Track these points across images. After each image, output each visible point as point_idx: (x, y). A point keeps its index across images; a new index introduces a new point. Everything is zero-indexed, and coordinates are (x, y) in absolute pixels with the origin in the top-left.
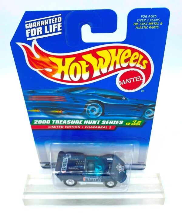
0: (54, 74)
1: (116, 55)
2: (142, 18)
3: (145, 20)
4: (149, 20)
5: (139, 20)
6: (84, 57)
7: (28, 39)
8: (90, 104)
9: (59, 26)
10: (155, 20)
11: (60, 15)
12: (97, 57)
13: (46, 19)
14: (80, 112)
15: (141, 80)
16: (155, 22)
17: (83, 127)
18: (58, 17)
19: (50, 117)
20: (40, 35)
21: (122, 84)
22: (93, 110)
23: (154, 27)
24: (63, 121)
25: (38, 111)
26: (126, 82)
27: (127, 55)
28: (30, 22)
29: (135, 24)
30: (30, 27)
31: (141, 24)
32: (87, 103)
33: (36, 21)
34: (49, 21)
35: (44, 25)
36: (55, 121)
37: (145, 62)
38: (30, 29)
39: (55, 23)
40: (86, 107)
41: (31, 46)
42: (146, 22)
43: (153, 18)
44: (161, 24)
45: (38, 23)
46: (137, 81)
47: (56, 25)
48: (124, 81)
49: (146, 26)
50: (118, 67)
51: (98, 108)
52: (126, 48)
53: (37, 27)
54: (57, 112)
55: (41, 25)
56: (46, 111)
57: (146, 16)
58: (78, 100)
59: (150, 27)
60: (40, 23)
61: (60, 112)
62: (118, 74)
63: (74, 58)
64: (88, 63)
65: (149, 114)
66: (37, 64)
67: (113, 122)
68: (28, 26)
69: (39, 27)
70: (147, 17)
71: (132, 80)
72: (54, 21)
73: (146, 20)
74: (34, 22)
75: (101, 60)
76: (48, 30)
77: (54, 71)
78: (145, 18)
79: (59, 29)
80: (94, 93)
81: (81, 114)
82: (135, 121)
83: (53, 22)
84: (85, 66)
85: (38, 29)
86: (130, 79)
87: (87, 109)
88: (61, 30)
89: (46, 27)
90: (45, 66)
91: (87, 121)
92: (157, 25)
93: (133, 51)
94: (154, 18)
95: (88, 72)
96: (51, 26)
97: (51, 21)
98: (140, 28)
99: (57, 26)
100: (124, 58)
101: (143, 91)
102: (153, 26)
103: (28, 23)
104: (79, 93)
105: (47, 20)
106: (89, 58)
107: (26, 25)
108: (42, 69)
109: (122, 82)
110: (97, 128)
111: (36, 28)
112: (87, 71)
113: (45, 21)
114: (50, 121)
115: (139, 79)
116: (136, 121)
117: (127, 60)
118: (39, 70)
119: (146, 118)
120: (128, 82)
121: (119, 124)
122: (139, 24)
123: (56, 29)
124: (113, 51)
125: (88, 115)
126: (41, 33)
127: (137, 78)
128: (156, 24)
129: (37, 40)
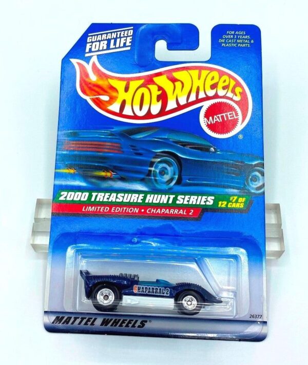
0: (111, 104)
1: (199, 78)
2: (228, 34)
3: (232, 36)
4: (237, 37)
5: (225, 36)
6: (156, 79)
7: (87, 55)
8: (159, 160)
9: (129, 40)
10: (244, 37)
11: (132, 28)
12: (174, 80)
13: (114, 32)
14: (142, 176)
15: (235, 117)
16: (244, 39)
17: (143, 210)
18: (128, 30)
19: (90, 186)
20: (103, 50)
21: (209, 123)
22: (163, 172)
23: (244, 45)
24: (110, 196)
25: (72, 171)
26: (215, 120)
27: (213, 78)
28: (95, 35)
29: (221, 41)
30: (93, 40)
31: (228, 41)
32: (154, 158)
33: (102, 34)
34: (117, 34)
35: (110, 38)
36: (97, 194)
37: (238, 90)
38: (92, 42)
39: (124, 37)
40: (152, 164)
41: (88, 64)
42: (233, 38)
43: (241, 35)
44: (252, 41)
45: (104, 36)
46: (230, 118)
47: (125, 38)
48: (211, 118)
49: (234, 43)
50: (202, 95)
51: (172, 168)
52: (211, 70)
53: (102, 40)
54: (103, 174)
55: (107, 38)
56: (85, 172)
57: (233, 32)
58: (140, 151)
59: (239, 45)
60: (107, 36)
61: (109, 174)
62: (202, 106)
63: (141, 82)
64: (160, 88)
65: (256, 183)
66: (90, 89)
67: (197, 200)
68: (91, 40)
69: (104, 40)
70: (235, 33)
71: (222, 117)
72: (124, 35)
73: (234, 37)
74: (99, 34)
75: (178, 84)
76: (115, 44)
77: (112, 99)
78: (231, 34)
79: (128, 44)
80: (166, 137)
81: (142, 181)
82: (233, 199)
83: (122, 36)
84: (156, 92)
85: (102, 42)
86: (220, 115)
87: (153, 169)
88: (130, 44)
89: (112, 41)
90: (101, 92)
91: (152, 196)
92: (248, 43)
93: (221, 74)
94: (243, 35)
95: (160, 103)
96: (118, 40)
97: (120, 34)
98: (228, 45)
99: (126, 40)
100: (209, 83)
101: (241, 137)
102: (243, 43)
103: (92, 36)
104: (144, 137)
105: (116, 33)
106: (162, 81)
107: (89, 38)
108: (95, 96)
109: (209, 121)
110: (168, 212)
111: (99, 41)
112: (158, 101)
113: (113, 34)
114: (87, 194)
115: (233, 116)
116: (236, 198)
117: (214, 86)
118: (90, 98)
119: (253, 191)
120: (218, 120)
121: (208, 203)
122: (225, 41)
123: (125, 44)
124: (195, 73)
125: (154, 182)
126: (105, 48)
127: (230, 114)
128: (246, 41)
129: (98, 56)
